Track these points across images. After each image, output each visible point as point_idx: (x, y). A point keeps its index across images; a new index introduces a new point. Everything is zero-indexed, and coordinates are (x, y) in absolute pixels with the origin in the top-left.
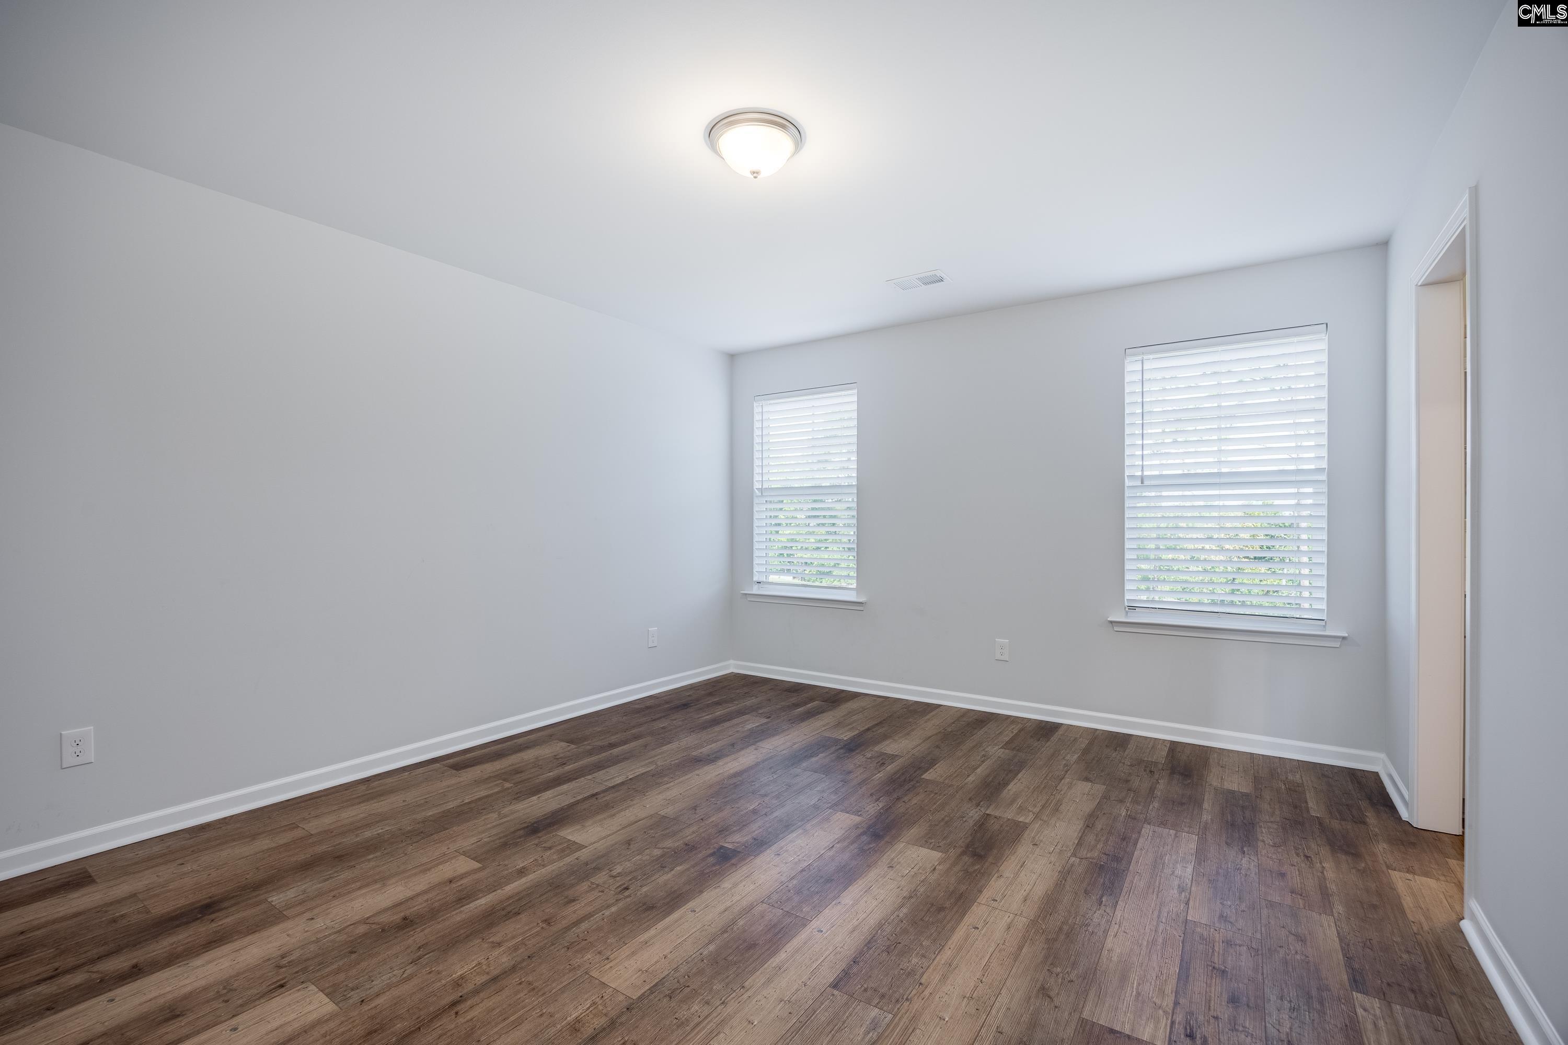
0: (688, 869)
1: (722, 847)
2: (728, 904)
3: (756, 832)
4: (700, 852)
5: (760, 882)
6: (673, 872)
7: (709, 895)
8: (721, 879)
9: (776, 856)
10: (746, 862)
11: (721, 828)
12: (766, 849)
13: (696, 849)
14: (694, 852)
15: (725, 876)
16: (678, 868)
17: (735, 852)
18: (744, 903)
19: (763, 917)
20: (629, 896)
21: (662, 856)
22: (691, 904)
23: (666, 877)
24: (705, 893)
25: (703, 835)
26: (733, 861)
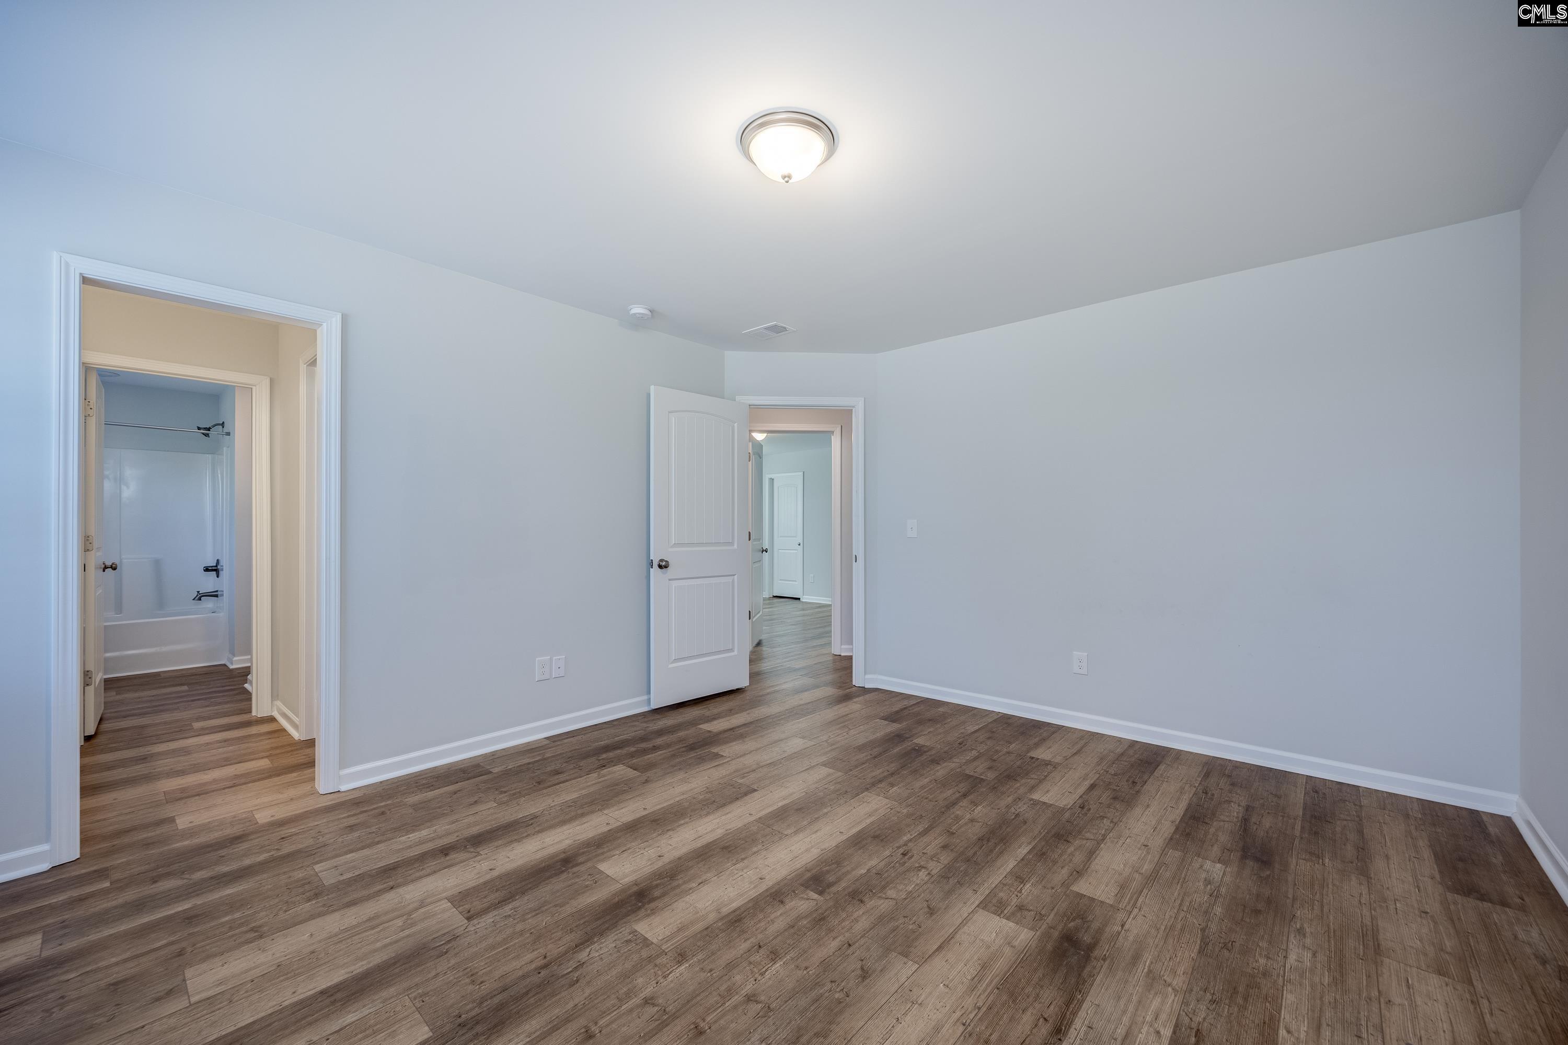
0: (853, 869)
1: (821, 893)
2: (814, 836)
3: (779, 913)
4: (844, 889)
5: (785, 851)
6: (867, 867)
7: (831, 843)
8: (821, 856)
9: (763, 877)
10: (796, 873)
11: (822, 925)
12: (772, 887)
13: (849, 893)
14: (850, 890)
15: (817, 860)
16: (863, 871)
17: (806, 885)
18: (801, 835)
19: (788, 825)
20: (899, 848)
21: (884, 888)
22: (844, 837)
23: (873, 862)
24: (834, 845)
25: (844, 915)
26: (809, 875)
